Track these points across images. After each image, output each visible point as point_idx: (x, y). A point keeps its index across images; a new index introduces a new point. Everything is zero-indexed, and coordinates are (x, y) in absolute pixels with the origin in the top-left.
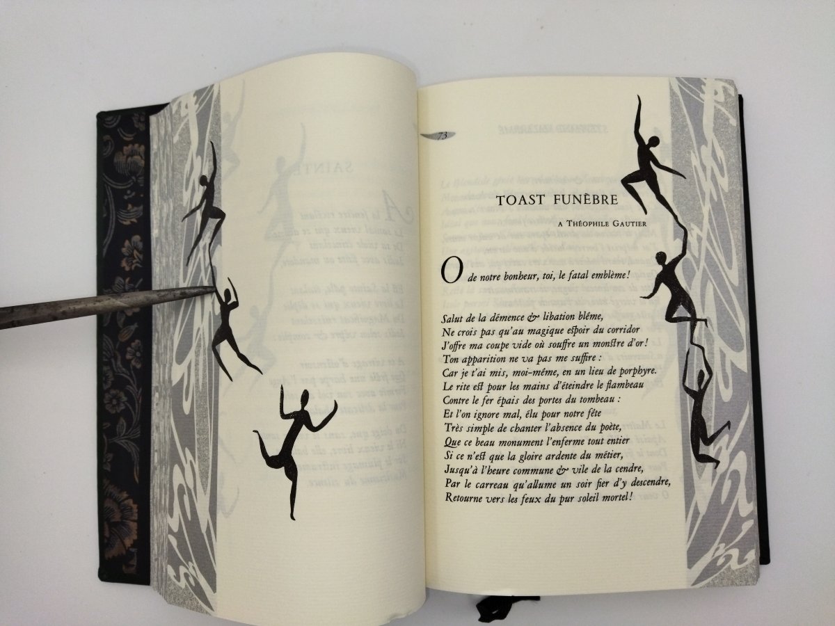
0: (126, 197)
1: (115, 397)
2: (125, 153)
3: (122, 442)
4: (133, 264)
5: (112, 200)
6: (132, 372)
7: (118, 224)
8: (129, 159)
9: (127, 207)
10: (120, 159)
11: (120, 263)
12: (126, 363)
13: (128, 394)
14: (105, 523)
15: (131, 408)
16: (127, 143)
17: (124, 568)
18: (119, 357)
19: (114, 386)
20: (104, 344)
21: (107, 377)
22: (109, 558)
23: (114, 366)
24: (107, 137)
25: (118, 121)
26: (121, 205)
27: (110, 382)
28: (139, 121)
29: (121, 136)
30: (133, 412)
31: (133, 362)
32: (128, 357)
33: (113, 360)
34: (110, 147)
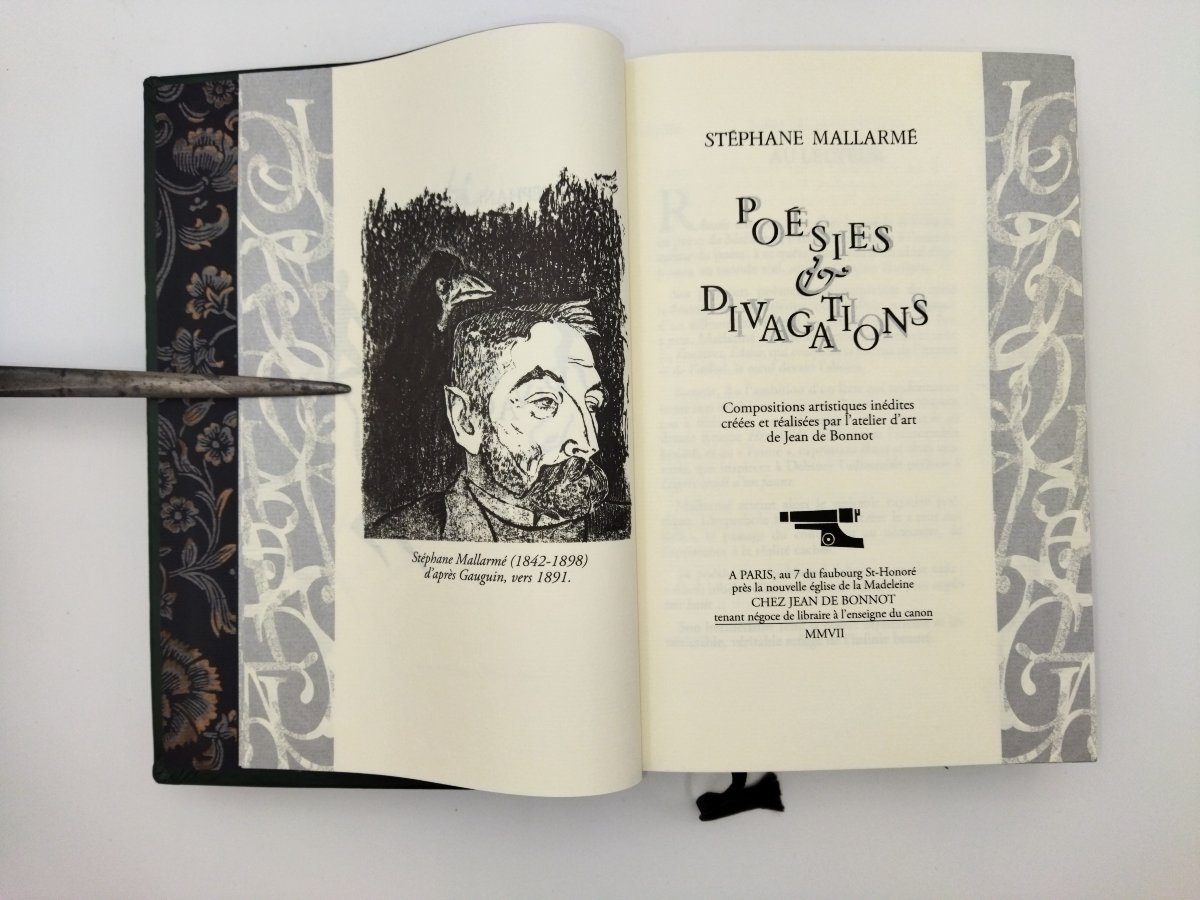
0: (193, 208)
1: (178, 508)
2: (191, 141)
3: (190, 575)
4: (205, 309)
5: (171, 211)
6: (207, 471)
7: (181, 249)
8: (198, 150)
9: (195, 222)
10: (182, 150)
11: (185, 307)
12: (196, 458)
13: (199, 503)
14: (164, 697)
15: (204, 524)
16: (194, 127)
17: (195, 762)
18: (185, 449)
19: (176, 492)
20: (160, 430)
21: (165, 480)
22: (170, 749)
23: (177, 463)
24: (161, 116)
25: (179, 93)
26: (185, 219)
27: (170, 486)
28: (214, 93)
29: (185, 115)
30: (208, 531)
31: (207, 457)
32: (200, 448)
33: (175, 454)
34: (166, 131)
